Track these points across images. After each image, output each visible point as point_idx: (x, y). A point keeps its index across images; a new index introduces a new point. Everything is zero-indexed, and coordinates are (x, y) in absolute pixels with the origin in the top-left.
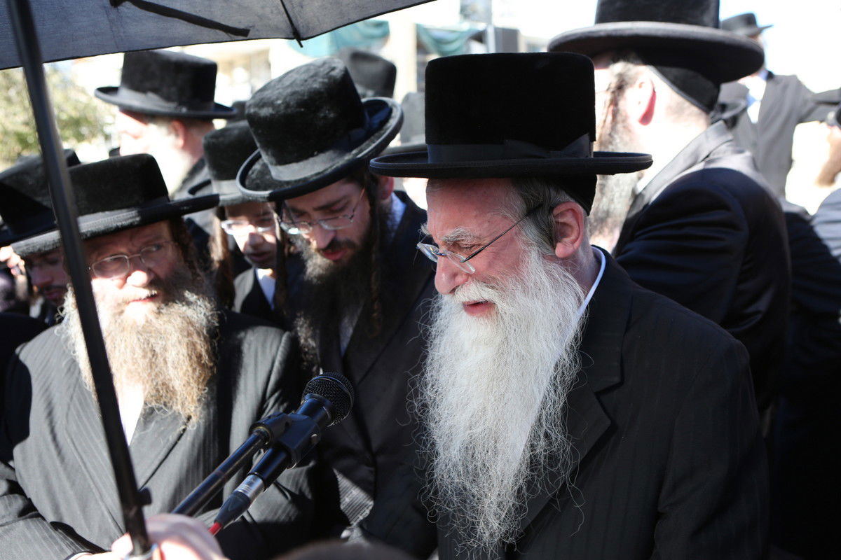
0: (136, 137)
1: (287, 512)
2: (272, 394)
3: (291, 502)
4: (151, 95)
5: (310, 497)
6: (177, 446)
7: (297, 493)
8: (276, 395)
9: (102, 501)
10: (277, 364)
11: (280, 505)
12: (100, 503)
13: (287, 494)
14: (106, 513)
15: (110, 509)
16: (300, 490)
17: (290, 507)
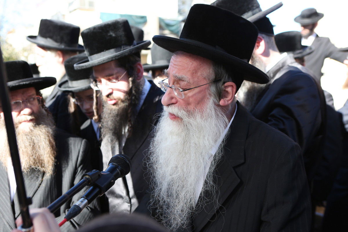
0: (43, 57)
1: (89, 216)
2: (80, 166)
3: (90, 212)
4: (49, 39)
5: (99, 209)
6: (38, 191)
7: (93, 208)
8: (81, 166)
9: (4, 218)
10: (81, 153)
11: (86, 213)
12: (3, 219)
13: (89, 208)
14: (6, 223)
15: (8, 221)
16: (95, 207)
17: (90, 214)
